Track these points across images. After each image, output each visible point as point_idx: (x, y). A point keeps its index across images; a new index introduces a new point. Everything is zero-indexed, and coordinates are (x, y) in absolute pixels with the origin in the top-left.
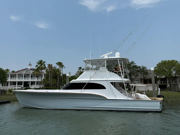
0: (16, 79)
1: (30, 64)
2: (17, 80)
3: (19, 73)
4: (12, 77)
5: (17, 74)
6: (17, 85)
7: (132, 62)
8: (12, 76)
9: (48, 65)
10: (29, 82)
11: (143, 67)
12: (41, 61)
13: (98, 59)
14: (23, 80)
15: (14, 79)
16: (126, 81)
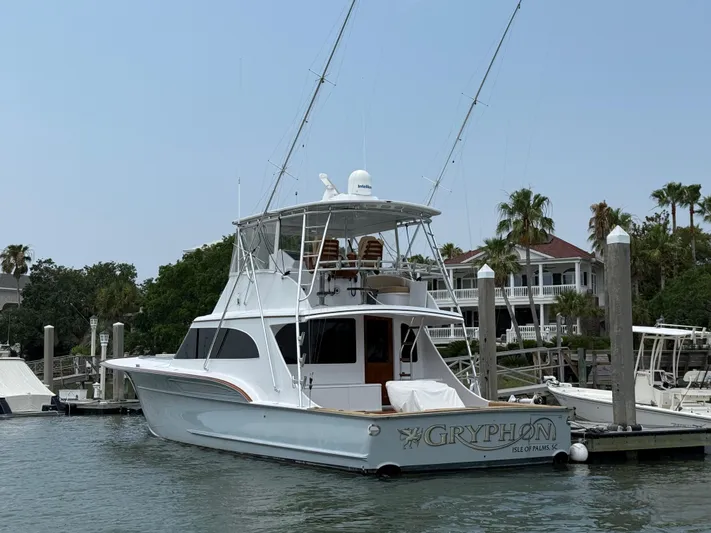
16: (307, 318)
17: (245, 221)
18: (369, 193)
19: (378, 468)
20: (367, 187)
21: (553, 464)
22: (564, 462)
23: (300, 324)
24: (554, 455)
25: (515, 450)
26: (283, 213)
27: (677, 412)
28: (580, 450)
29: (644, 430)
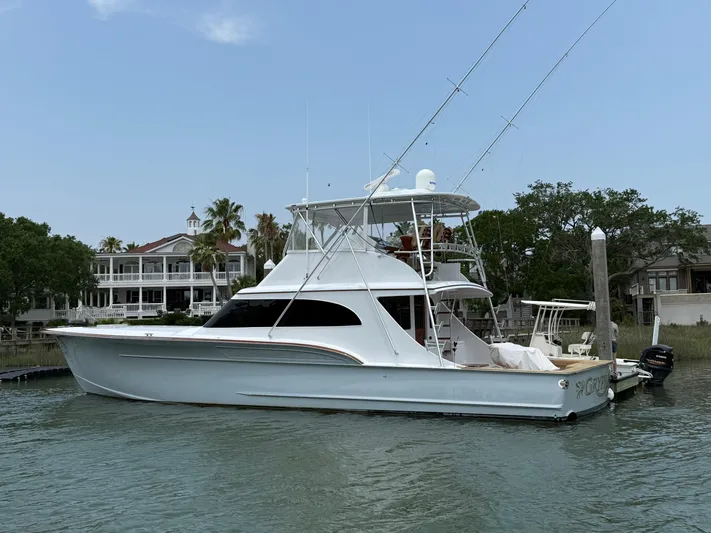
0: (137, 278)
1: (194, 217)
2: (140, 282)
3: (148, 254)
4: (121, 272)
5: (141, 257)
6: (141, 303)
7: (626, 193)
8: (121, 266)
9: (259, 216)
10: (188, 289)
11: (683, 215)
12: (226, 201)
13: (336, 203)
14: (164, 281)
15: (129, 278)
16: (436, 291)
17: (313, 206)
19: (567, 415)
26: (377, 200)
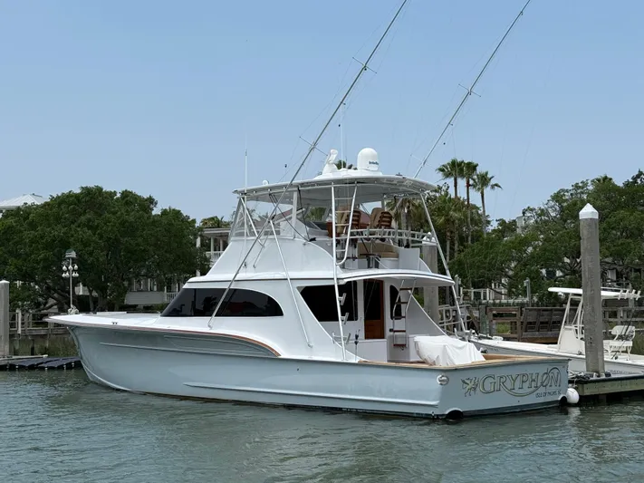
13: (270, 188)
16: (346, 280)
17: (252, 191)
18: (376, 169)
19: (447, 413)
20: (376, 163)
21: (558, 407)
22: (564, 405)
23: (339, 286)
24: (559, 399)
25: (538, 396)
26: (302, 185)
27: (614, 360)
28: (573, 395)
29: (613, 376)
